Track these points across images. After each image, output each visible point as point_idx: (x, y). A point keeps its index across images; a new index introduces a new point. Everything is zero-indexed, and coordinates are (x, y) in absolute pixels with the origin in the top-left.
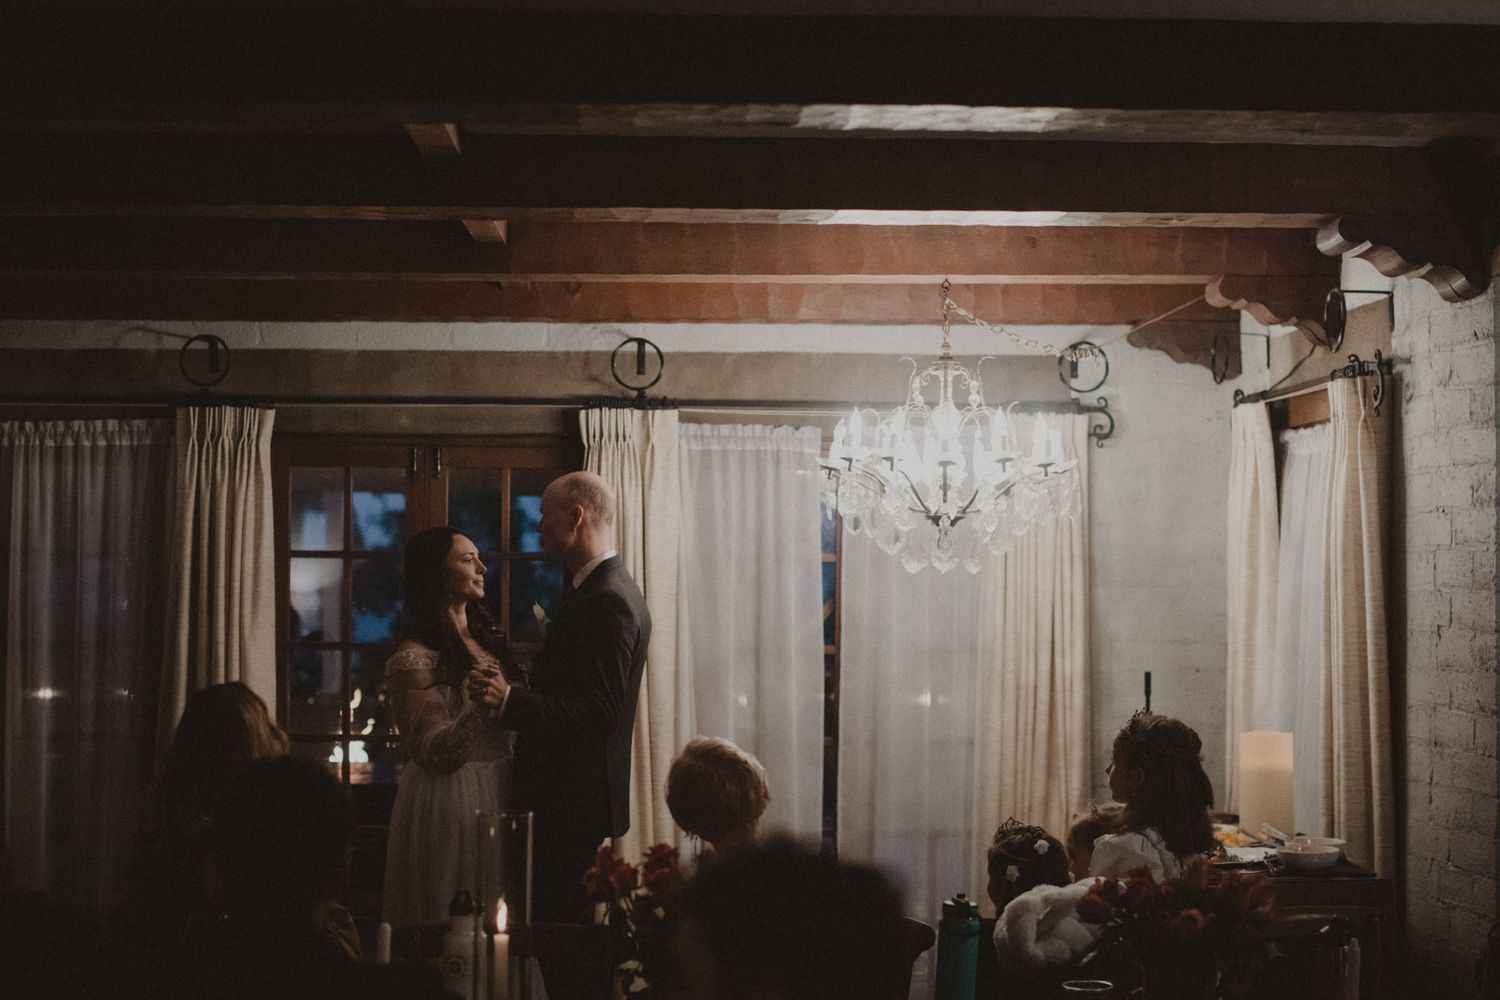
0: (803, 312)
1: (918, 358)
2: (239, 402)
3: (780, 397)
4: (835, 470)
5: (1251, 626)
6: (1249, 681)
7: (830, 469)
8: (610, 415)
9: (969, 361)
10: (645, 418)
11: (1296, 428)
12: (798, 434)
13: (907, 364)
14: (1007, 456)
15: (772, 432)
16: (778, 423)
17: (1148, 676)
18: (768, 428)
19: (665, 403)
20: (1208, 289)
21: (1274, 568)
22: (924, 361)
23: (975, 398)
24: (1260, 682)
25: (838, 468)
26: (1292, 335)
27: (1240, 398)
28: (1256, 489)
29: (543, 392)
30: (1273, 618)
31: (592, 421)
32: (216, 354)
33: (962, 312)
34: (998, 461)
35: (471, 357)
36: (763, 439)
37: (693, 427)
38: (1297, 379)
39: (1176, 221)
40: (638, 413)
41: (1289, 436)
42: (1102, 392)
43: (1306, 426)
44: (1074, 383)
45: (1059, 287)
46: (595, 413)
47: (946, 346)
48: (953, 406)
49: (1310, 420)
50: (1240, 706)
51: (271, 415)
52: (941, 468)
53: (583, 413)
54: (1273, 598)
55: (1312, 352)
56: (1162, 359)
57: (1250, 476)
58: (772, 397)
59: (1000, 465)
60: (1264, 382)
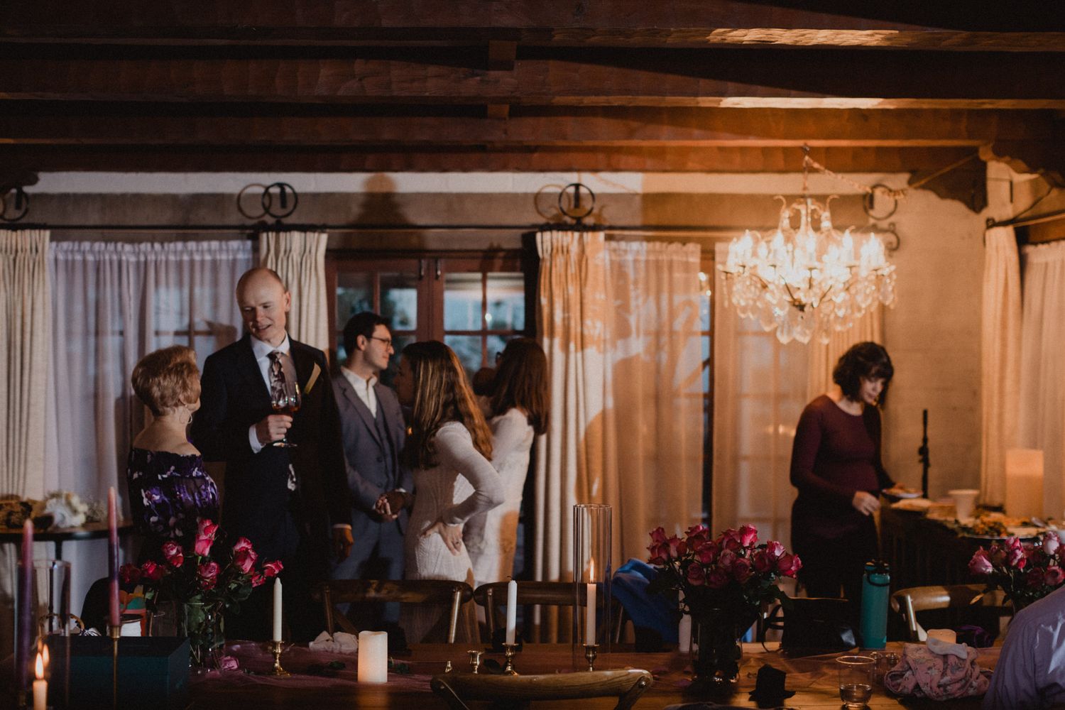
0: (690, 165)
1: (786, 197)
2: (304, 228)
3: (672, 223)
4: (731, 273)
5: (1002, 379)
6: (1001, 415)
7: (727, 273)
8: (558, 236)
9: (821, 199)
10: (581, 237)
11: (1035, 244)
12: (685, 248)
13: (780, 201)
14: (853, 264)
15: (667, 247)
16: (671, 241)
17: (925, 413)
18: (665, 245)
19: (595, 228)
20: (981, 150)
21: (1019, 339)
22: (791, 199)
23: (826, 224)
24: (1008, 417)
25: (732, 272)
26: (1031, 181)
27: (991, 224)
28: (1006, 285)
29: (509, 220)
30: (1018, 372)
31: (545, 241)
32: (285, 197)
33: (816, 165)
34: (847, 267)
35: (461, 197)
36: (661, 252)
37: (614, 244)
38: (1036, 211)
39: (988, 104)
40: (577, 235)
41: (1030, 249)
42: (892, 219)
43: (1043, 243)
44: (871, 212)
45: (866, 149)
46: (547, 235)
47: (805, 188)
48: (811, 229)
49: (1046, 238)
50: (994, 432)
51: (324, 237)
52: (809, 271)
53: (539, 236)
54: (1018, 360)
55: (1049, 192)
56: (931, 197)
57: (1002, 276)
58: (666, 223)
59: (849, 270)
60: (1008, 212)
